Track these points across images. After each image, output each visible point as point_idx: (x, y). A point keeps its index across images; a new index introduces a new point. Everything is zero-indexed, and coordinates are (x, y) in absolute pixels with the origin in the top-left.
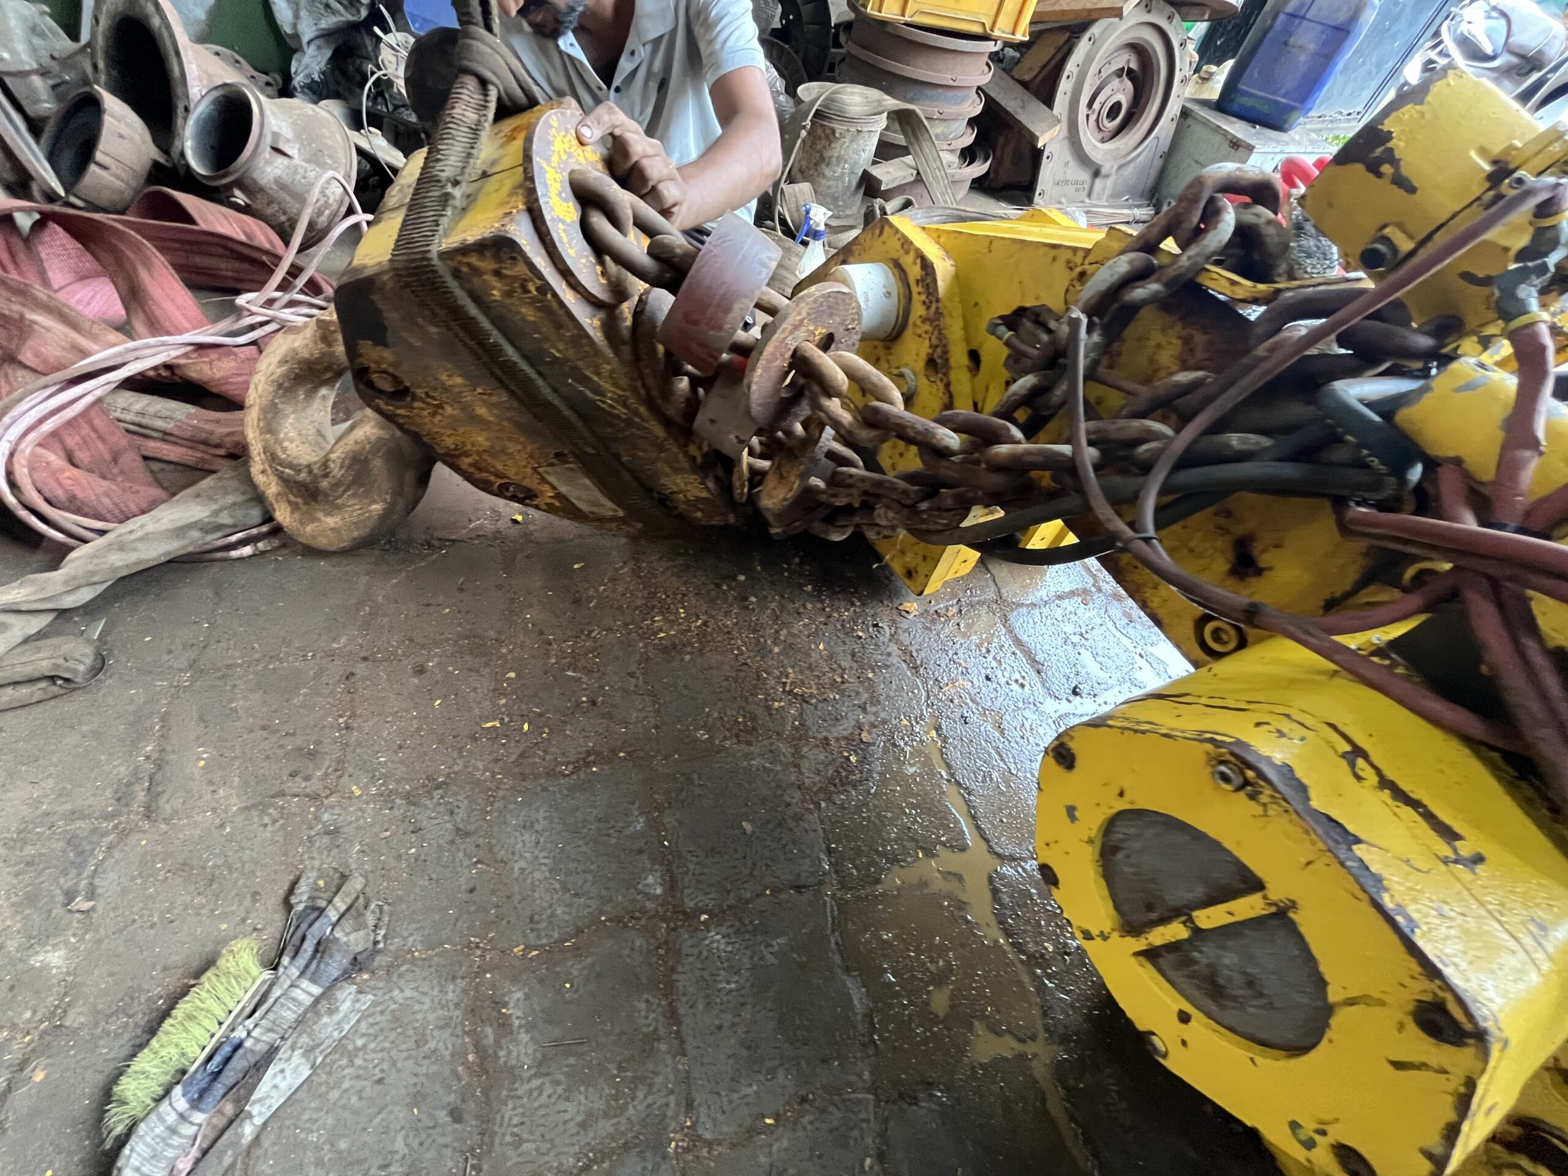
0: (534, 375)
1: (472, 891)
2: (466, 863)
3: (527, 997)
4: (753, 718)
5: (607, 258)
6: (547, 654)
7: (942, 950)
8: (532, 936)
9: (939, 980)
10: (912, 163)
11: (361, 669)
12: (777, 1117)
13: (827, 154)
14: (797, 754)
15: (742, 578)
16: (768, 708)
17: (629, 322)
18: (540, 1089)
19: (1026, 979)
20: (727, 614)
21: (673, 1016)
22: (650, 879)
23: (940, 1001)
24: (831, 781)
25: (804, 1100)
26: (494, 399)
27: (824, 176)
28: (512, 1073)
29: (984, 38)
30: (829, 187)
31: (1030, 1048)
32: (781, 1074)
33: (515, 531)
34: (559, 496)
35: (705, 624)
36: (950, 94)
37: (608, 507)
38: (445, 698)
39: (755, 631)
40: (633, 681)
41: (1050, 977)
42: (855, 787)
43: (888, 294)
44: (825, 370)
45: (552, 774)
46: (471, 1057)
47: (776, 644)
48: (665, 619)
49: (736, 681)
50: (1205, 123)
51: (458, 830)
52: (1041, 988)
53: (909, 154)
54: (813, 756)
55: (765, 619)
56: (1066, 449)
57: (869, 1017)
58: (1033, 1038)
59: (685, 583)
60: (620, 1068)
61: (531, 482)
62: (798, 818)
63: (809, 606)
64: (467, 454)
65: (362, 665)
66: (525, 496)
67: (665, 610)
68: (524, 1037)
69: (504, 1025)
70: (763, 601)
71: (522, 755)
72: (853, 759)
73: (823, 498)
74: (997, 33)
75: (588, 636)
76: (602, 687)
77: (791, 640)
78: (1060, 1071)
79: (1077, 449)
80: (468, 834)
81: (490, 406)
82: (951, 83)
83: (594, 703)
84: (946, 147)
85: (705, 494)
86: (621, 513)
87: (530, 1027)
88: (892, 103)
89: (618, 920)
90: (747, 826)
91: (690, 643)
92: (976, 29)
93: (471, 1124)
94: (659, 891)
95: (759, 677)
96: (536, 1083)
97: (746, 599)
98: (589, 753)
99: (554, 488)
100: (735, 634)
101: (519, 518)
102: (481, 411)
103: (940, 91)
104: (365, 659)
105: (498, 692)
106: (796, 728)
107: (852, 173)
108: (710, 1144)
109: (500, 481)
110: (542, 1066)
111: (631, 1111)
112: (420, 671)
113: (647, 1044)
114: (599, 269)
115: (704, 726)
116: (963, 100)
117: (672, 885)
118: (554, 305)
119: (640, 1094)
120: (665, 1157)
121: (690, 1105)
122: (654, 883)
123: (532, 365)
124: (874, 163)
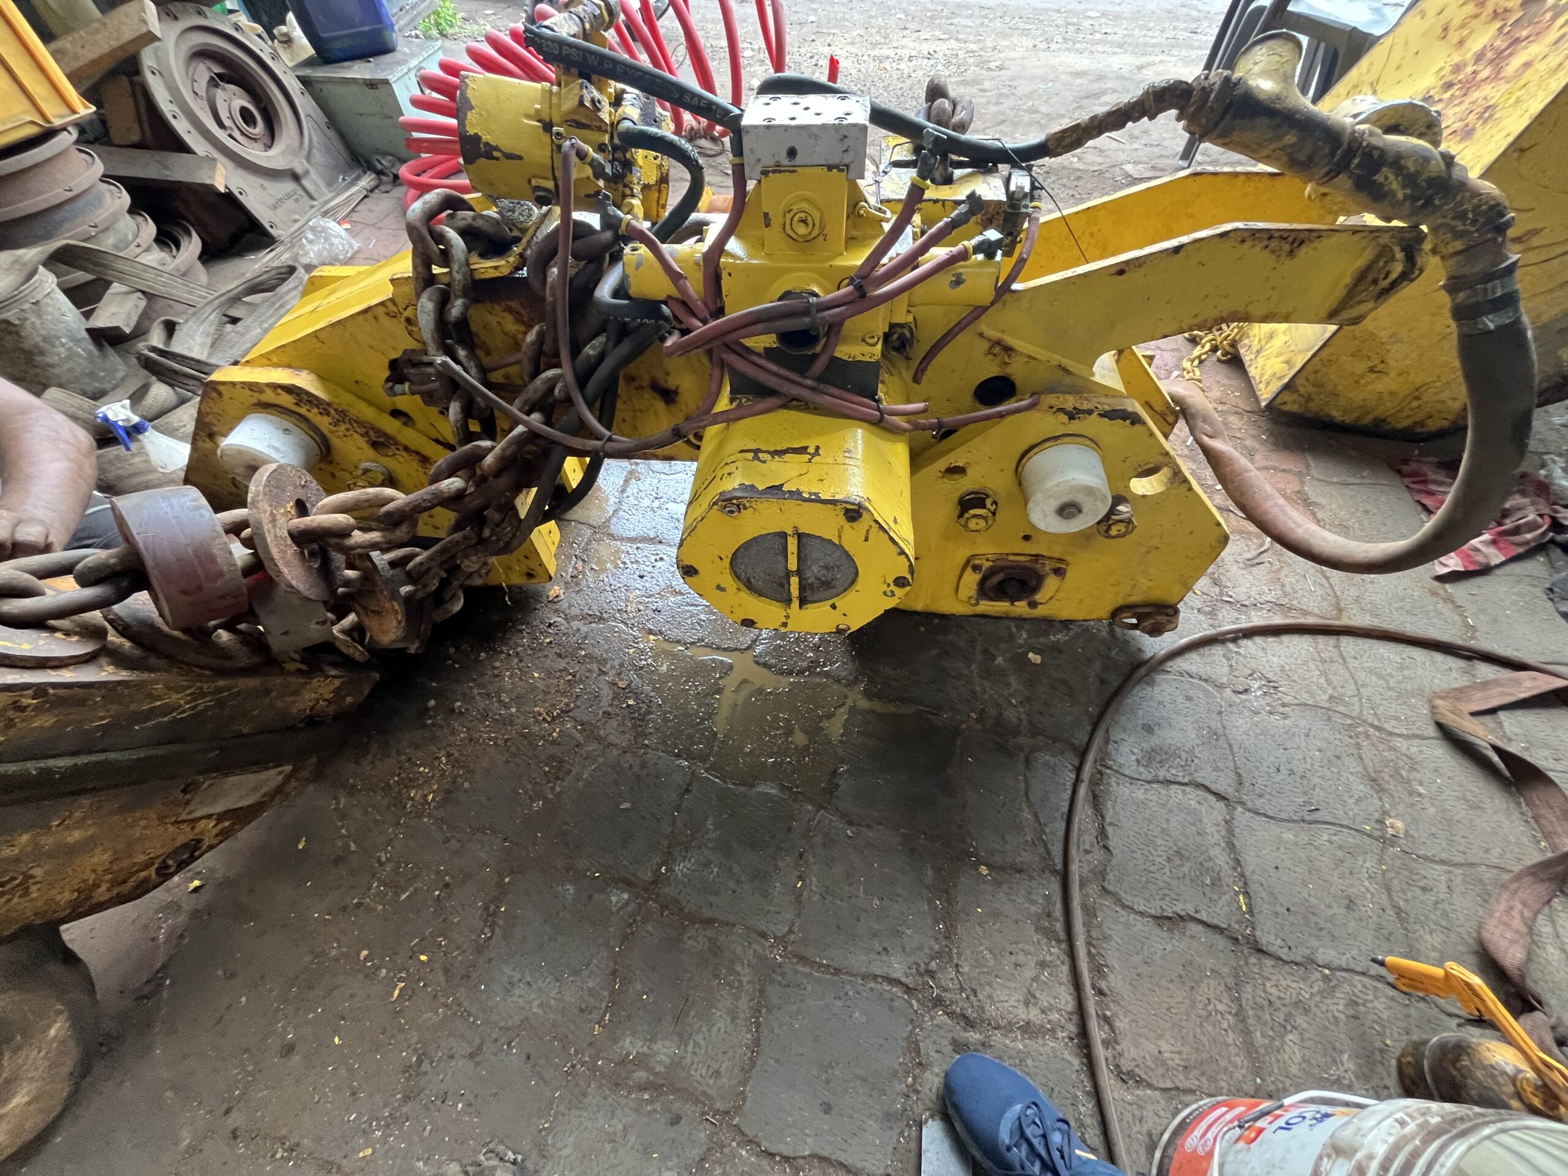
0: (101, 757)
1: (528, 1057)
2: (501, 1056)
3: (633, 1034)
4: (553, 758)
5: (52, 622)
6: (369, 910)
7: (776, 718)
8: (595, 1016)
9: (789, 732)
10: (125, 289)
11: (236, 1119)
12: (800, 878)
13: (27, 345)
14: (599, 740)
15: (432, 703)
16: (554, 742)
17: (127, 644)
18: (697, 1045)
19: (817, 680)
20: (453, 733)
21: (709, 922)
22: (614, 899)
23: (800, 738)
24: (635, 726)
25: (801, 855)
26: (78, 815)
27: (52, 366)
28: (676, 1064)
29: (48, 134)
30: (70, 370)
31: (849, 702)
32: (781, 864)
33: (204, 898)
34: (221, 817)
35: (449, 755)
36: (81, 203)
37: (272, 777)
38: (335, 1032)
39: (485, 717)
40: (453, 842)
41: (825, 665)
42: (650, 713)
43: (286, 431)
44: (327, 525)
45: (480, 949)
46: (646, 1096)
47: (507, 708)
48: (419, 787)
49: (514, 755)
50: (331, 80)
51: (471, 1056)
52: (827, 674)
53: (108, 284)
54: (611, 730)
55: (481, 703)
56: (520, 429)
57: (783, 788)
58: (846, 697)
59: (399, 753)
60: (716, 976)
61: (185, 835)
62: (643, 765)
63: (497, 664)
64: (96, 886)
65: (234, 1114)
66: (190, 852)
67: (409, 783)
68: (657, 1047)
69: (641, 1061)
70: (467, 698)
71: (446, 971)
72: (631, 702)
73: (420, 594)
74: (57, 122)
75: (381, 864)
76: (438, 872)
77: (513, 695)
78: (868, 694)
79: (525, 423)
80: (480, 1048)
81: (80, 824)
82: (70, 195)
83: (447, 885)
84: (138, 250)
85: (337, 683)
86: (288, 768)
87: (653, 1040)
88: (32, 254)
89: (625, 938)
90: (626, 805)
91: (455, 777)
92: (30, 131)
93: (689, 1110)
94: (626, 896)
95: (524, 736)
96: (690, 1048)
97: (453, 710)
98: (486, 908)
99: (209, 816)
100: (476, 735)
101: (197, 883)
102: (76, 835)
103: (67, 207)
104: (228, 1111)
105: (370, 975)
106: (584, 730)
107: (77, 341)
108: (791, 931)
109: (152, 871)
110: (683, 1039)
111: (745, 980)
112: (289, 1049)
113: (716, 949)
114: (58, 635)
115: (532, 800)
116: (99, 199)
117: (628, 884)
118: (61, 692)
119: (739, 969)
120: (780, 965)
121: (763, 935)
122: (618, 897)
123: (90, 752)
124: (87, 315)
